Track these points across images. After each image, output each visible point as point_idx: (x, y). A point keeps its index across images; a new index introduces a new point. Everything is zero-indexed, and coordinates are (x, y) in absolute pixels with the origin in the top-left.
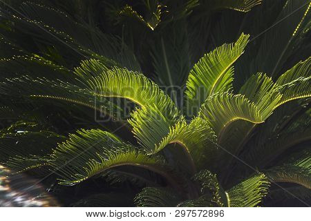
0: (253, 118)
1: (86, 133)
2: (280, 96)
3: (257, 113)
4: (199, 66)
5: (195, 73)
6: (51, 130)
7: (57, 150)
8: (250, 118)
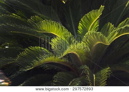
0: (105, 43)
1: (33, 48)
2: (117, 33)
3: (107, 40)
4: (83, 19)
5: (82, 23)
6: (19, 46)
7: (19, 55)
8: (104, 43)
